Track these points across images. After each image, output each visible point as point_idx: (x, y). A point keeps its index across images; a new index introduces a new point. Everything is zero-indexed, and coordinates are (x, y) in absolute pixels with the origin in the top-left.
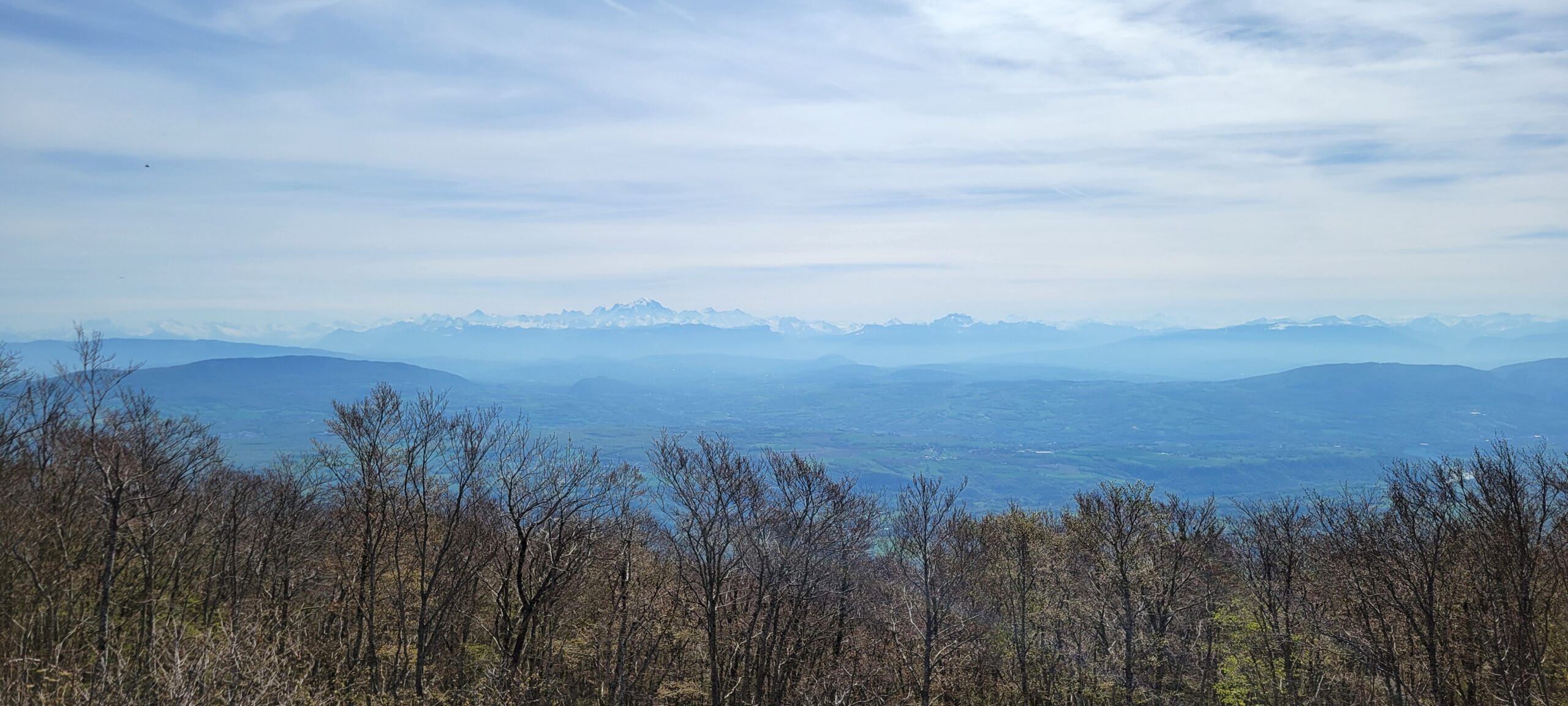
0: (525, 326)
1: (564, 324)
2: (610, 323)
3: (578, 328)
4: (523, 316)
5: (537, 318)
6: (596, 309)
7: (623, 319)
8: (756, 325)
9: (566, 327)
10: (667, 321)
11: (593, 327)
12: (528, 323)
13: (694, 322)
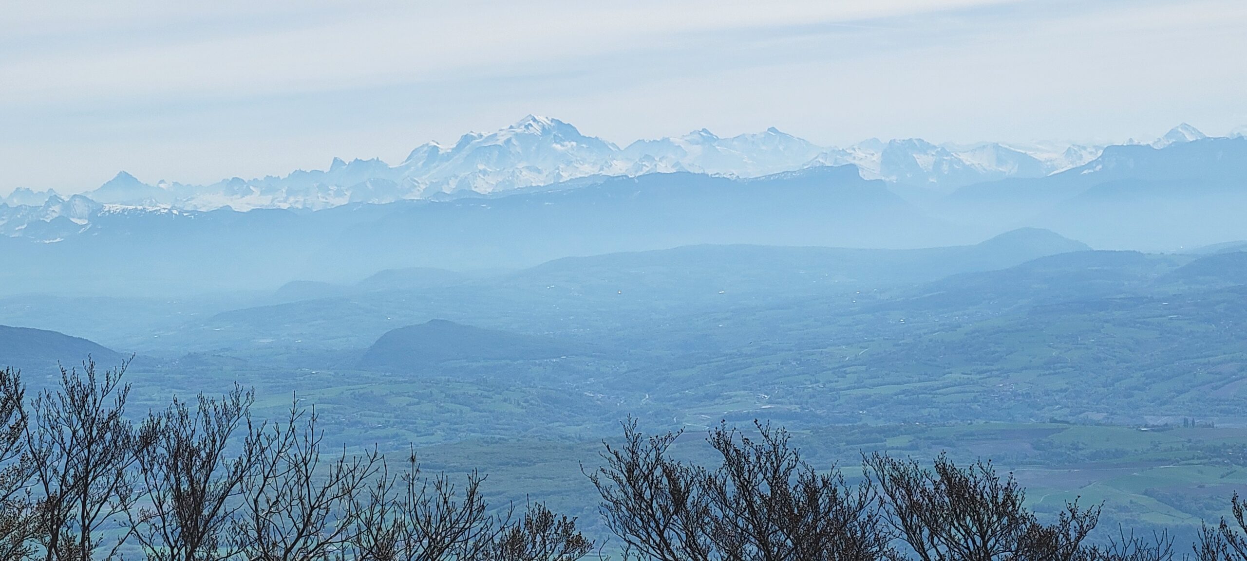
0: (242, 204)
1: (339, 193)
2: (453, 184)
3: (376, 201)
4: (236, 179)
5: (270, 184)
6: (415, 151)
7: (484, 172)
8: (823, 167)
9: (343, 201)
10: (595, 171)
11: (408, 197)
12: (248, 198)
13: (663, 168)
